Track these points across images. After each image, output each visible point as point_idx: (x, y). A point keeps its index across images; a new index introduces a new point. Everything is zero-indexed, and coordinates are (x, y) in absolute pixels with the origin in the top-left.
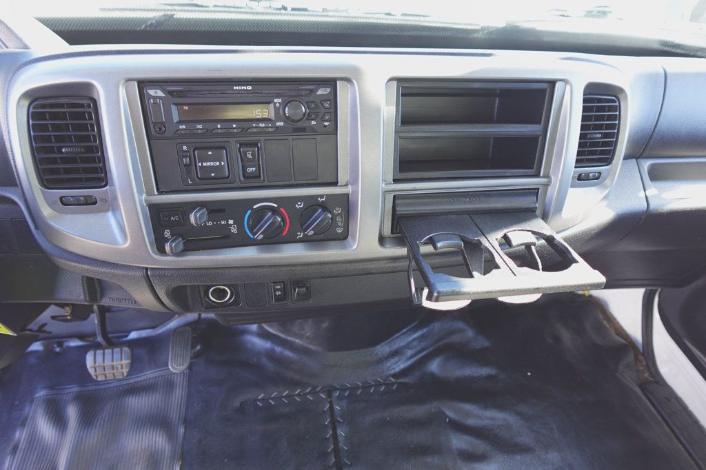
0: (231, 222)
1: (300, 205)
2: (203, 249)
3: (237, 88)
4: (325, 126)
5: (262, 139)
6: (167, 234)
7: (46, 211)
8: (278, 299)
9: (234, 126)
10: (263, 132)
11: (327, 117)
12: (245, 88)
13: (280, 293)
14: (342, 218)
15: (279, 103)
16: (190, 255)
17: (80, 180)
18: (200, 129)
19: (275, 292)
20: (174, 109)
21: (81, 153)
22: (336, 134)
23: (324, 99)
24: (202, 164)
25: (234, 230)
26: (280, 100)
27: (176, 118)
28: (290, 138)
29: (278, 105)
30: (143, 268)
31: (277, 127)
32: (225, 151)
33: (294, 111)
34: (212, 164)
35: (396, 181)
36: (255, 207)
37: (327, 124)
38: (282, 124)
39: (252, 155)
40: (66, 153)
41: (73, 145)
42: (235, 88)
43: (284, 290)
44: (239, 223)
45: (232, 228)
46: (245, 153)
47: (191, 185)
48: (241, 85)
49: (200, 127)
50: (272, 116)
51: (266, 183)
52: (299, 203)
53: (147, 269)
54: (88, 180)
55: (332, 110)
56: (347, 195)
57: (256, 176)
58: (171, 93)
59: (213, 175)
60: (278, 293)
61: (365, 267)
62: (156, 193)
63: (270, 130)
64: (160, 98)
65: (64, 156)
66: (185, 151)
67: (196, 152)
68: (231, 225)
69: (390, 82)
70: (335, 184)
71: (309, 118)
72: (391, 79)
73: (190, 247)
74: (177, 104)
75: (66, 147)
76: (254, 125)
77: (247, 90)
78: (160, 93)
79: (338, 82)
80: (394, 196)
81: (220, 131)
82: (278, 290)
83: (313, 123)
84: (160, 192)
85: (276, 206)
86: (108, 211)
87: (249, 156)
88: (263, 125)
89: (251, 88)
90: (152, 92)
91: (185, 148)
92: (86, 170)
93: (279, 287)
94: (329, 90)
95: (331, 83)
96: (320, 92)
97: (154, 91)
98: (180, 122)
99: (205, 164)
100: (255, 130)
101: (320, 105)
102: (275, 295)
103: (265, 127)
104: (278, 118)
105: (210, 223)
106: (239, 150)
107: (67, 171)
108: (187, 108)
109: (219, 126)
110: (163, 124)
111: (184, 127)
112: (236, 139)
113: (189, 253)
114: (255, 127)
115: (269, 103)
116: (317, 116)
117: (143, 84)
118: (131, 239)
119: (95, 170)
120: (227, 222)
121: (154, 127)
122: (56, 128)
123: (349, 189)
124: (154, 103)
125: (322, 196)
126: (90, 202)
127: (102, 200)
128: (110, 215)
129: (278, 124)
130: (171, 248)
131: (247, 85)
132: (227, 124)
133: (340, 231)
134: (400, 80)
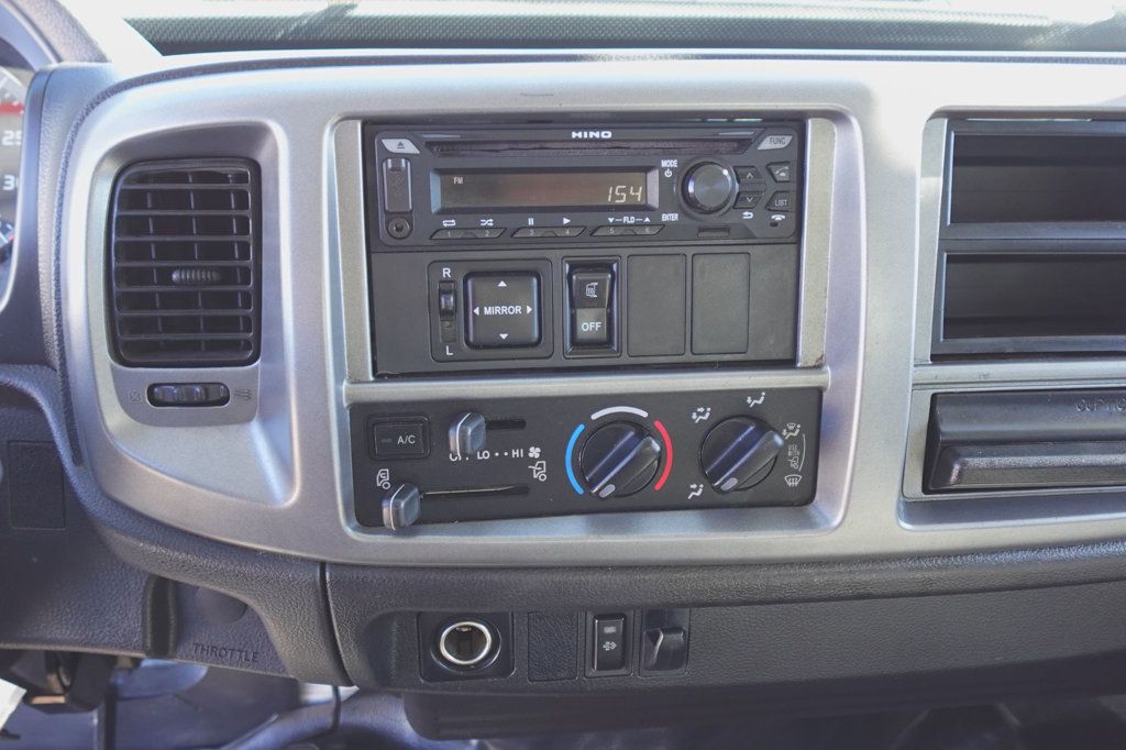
0: (534, 452)
1: (701, 415)
2: (460, 521)
3: (580, 135)
4: (775, 224)
5: (625, 252)
6: (383, 478)
7: (114, 417)
8: (607, 663)
9: (566, 221)
10: (630, 236)
11: (781, 203)
12: (597, 135)
13: (614, 645)
14: (800, 448)
15: (671, 169)
16: (434, 533)
17: (194, 346)
18: (487, 228)
19: (601, 643)
20: (435, 185)
21: (212, 283)
22: (798, 242)
23: (775, 160)
24: (482, 311)
25: (539, 473)
26: (674, 163)
27: (436, 202)
28: (690, 252)
29: (668, 174)
30: (315, 562)
31: (664, 225)
32: (535, 281)
33: (707, 188)
34: (504, 310)
35: (937, 358)
36: (595, 417)
37: (778, 218)
38: (674, 217)
39: (599, 290)
40: (181, 283)
41: (196, 263)
42: (574, 135)
43: (623, 639)
44: (553, 457)
45: (535, 468)
46: (583, 284)
47: (450, 360)
48: (589, 129)
49: (489, 222)
50: (654, 200)
51: (625, 359)
52: (701, 410)
53: (323, 565)
54: (214, 346)
55: (793, 187)
56: (819, 392)
57: (602, 344)
58: (430, 144)
59: (504, 336)
60: (609, 646)
61: (858, 577)
62: (371, 378)
63: (647, 231)
64: (407, 157)
65: (174, 288)
66: (447, 281)
67: (470, 283)
68: (533, 461)
69: (933, 121)
70: (789, 363)
71: (739, 202)
72: (938, 114)
73: (433, 514)
74: (440, 172)
75: (181, 269)
76: (611, 220)
77: (601, 140)
78: (409, 147)
79: (810, 121)
80: (934, 397)
81: (532, 233)
82: (610, 637)
83: (748, 215)
84: (379, 377)
85: (644, 414)
86: (248, 419)
87: (591, 293)
88: (632, 220)
89: (610, 135)
90: (391, 145)
91: (446, 272)
92: (214, 324)
93: (610, 630)
94: (787, 139)
95: (794, 123)
96: (767, 144)
97: (398, 141)
98: (445, 212)
99: (488, 311)
100: (612, 231)
101: (766, 175)
102: (601, 649)
103: (635, 225)
104: (666, 206)
105: (485, 455)
106: (570, 277)
107: (169, 326)
108: (460, 181)
109: (531, 222)
110: (407, 215)
111: (453, 223)
112: (565, 252)
113: (430, 526)
114: (614, 225)
115: (647, 169)
116: (756, 202)
117: (375, 127)
118: (304, 486)
119: (231, 324)
120: (527, 452)
121: (387, 223)
122: (163, 226)
123: (826, 377)
124: (392, 169)
125: (755, 393)
126: (212, 399)
127: (238, 394)
128: (255, 429)
129: (665, 217)
130: (397, 513)
131: (601, 129)
132: (548, 218)
133: (793, 482)
134: (956, 118)
